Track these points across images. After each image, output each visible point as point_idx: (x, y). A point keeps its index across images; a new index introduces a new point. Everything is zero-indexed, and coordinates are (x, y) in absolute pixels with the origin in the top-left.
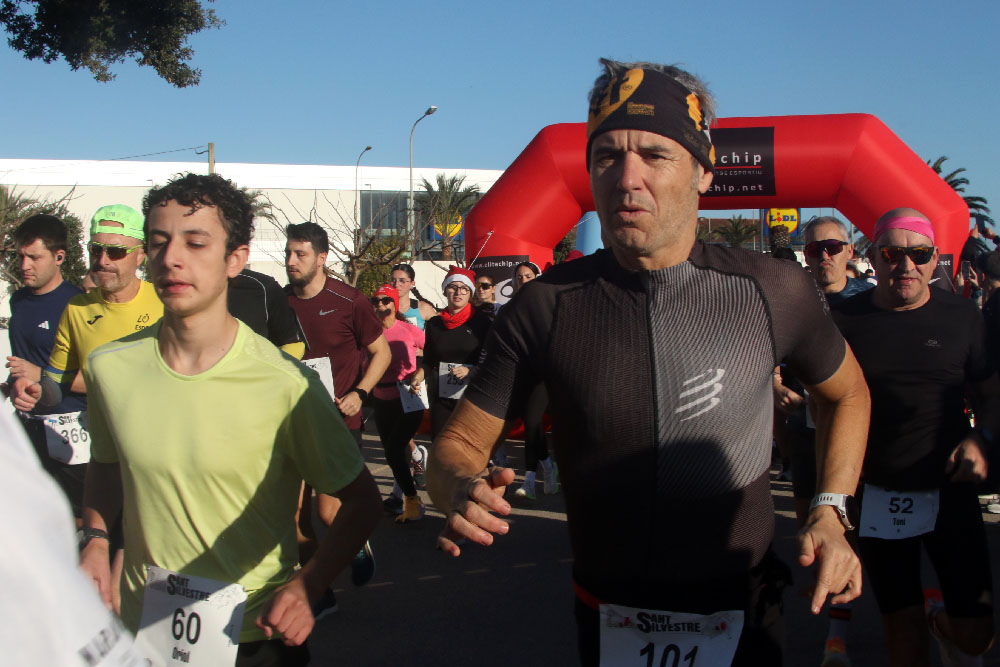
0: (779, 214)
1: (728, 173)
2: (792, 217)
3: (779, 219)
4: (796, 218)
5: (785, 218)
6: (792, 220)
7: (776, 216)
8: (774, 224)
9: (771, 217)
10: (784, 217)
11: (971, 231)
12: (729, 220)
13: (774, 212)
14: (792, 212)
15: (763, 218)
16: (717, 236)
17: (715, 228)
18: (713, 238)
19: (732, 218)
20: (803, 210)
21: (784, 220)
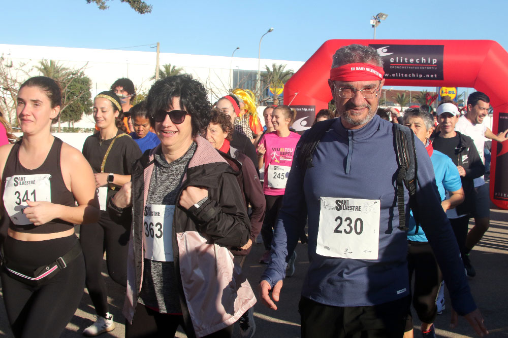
0: (446, 90)
1: (420, 68)
2: (453, 92)
3: (446, 93)
4: (455, 92)
5: (450, 92)
6: (453, 93)
7: (444, 91)
8: (444, 95)
9: (442, 91)
10: (449, 91)
12: (421, 92)
13: (444, 89)
14: (453, 89)
15: (438, 92)
16: (414, 100)
17: (414, 96)
18: (412, 101)
19: (422, 91)
20: (459, 88)
21: (449, 93)
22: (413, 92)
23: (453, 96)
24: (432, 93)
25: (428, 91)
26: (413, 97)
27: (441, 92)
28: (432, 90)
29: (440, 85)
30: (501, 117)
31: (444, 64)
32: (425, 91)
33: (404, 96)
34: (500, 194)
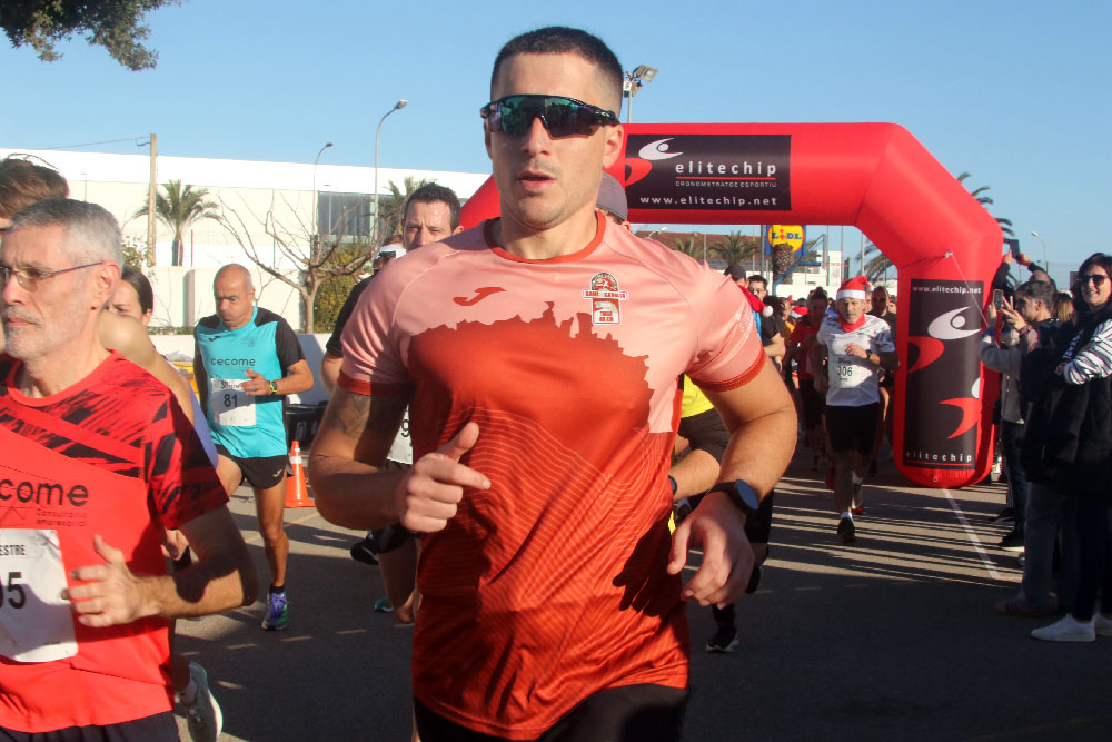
0: (782, 231)
1: (739, 185)
2: (797, 235)
3: (782, 237)
4: (800, 235)
5: (789, 236)
6: (797, 237)
7: (778, 234)
8: (777, 242)
9: (773, 234)
10: (789, 234)
11: (1004, 257)
12: (727, 236)
13: (777, 228)
14: (797, 229)
15: (764, 234)
16: (713, 253)
17: (712, 244)
18: (709, 256)
19: (729, 234)
20: (809, 227)
21: (788, 238)
22: (710, 238)
23: (796, 244)
24: (751, 238)
25: (742, 234)
26: (711, 248)
27: (770, 236)
28: (752, 231)
29: (768, 222)
30: (915, 289)
31: (791, 175)
32: (735, 233)
33: (692, 246)
34: (917, 454)
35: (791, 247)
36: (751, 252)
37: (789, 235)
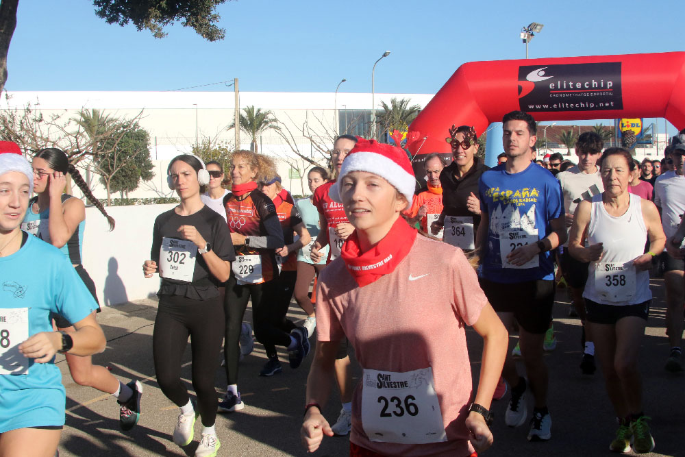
0: (628, 122)
1: (590, 95)
2: (637, 124)
3: (628, 126)
4: (640, 125)
6: (637, 126)
7: (625, 124)
8: (625, 129)
9: (622, 124)
13: (625, 121)
14: (637, 121)
15: (617, 125)
19: (595, 125)
20: (644, 119)
21: (632, 127)
22: (583, 128)
23: (637, 131)
24: (609, 127)
25: (603, 125)
27: (620, 125)
28: (609, 123)
29: (619, 117)
31: (622, 87)
32: (599, 125)
33: (572, 134)
35: (634, 133)
36: (609, 136)
37: (633, 125)
